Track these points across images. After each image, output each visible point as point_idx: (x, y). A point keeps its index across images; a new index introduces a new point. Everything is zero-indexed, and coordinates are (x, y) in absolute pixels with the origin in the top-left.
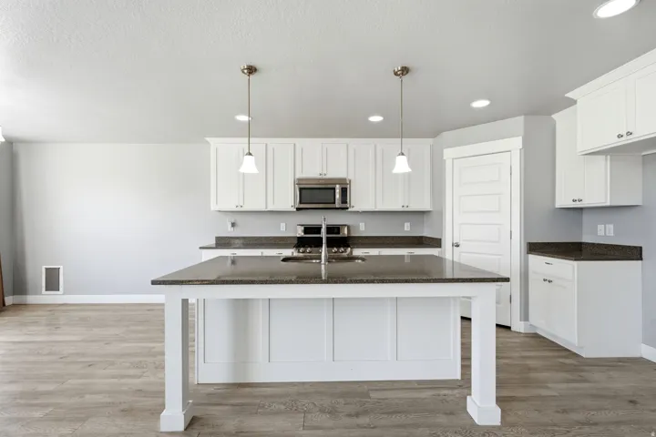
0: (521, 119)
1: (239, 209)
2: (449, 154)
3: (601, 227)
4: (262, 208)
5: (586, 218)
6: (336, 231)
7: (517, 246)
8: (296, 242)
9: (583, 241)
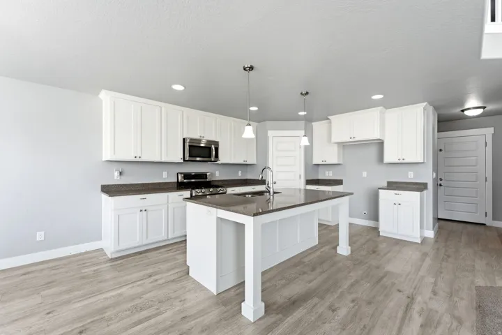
0: (303, 122)
1: (138, 159)
2: (270, 133)
3: (327, 173)
4: (157, 159)
5: (321, 169)
6: (204, 177)
7: (303, 181)
8: (176, 186)
9: (320, 178)
